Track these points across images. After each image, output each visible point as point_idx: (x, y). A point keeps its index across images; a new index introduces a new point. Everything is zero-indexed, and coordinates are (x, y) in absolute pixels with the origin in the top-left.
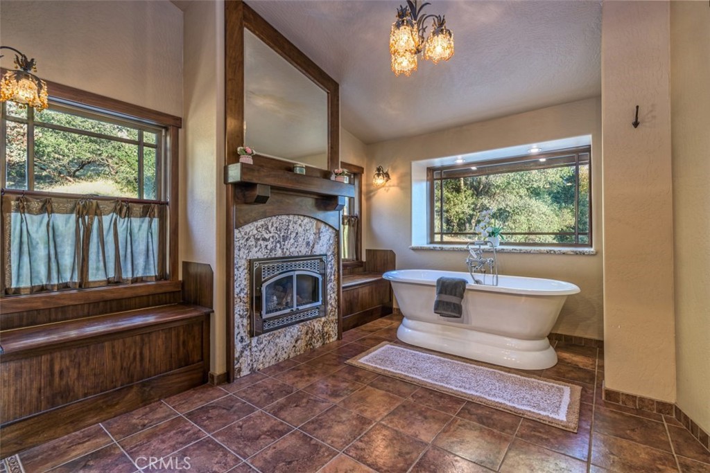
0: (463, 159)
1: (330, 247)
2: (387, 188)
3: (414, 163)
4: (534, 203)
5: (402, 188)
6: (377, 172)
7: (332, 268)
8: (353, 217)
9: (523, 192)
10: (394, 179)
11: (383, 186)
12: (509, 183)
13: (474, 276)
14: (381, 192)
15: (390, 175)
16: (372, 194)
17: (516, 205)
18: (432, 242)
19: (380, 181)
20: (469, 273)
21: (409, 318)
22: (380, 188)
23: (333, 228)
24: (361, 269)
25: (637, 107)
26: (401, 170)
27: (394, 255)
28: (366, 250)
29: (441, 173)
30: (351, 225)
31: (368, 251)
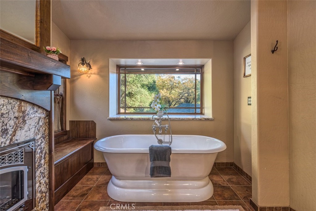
0: (142, 62)
1: (39, 130)
2: (89, 75)
3: (110, 60)
4: (143, 90)
5: (101, 76)
6: (81, 62)
7: (41, 152)
8: (57, 95)
9: (139, 85)
10: (95, 69)
11: (86, 73)
12: (134, 81)
13: (158, 137)
14: (84, 77)
15: (91, 66)
16: (76, 78)
17: (136, 91)
18: (119, 113)
19: (83, 69)
20: (154, 135)
21: (118, 178)
22: (84, 74)
23: (44, 109)
24: (65, 137)
25: (277, 41)
26: (101, 63)
27: (95, 124)
28: (70, 121)
29: (125, 69)
30: (57, 102)
31: (72, 122)
